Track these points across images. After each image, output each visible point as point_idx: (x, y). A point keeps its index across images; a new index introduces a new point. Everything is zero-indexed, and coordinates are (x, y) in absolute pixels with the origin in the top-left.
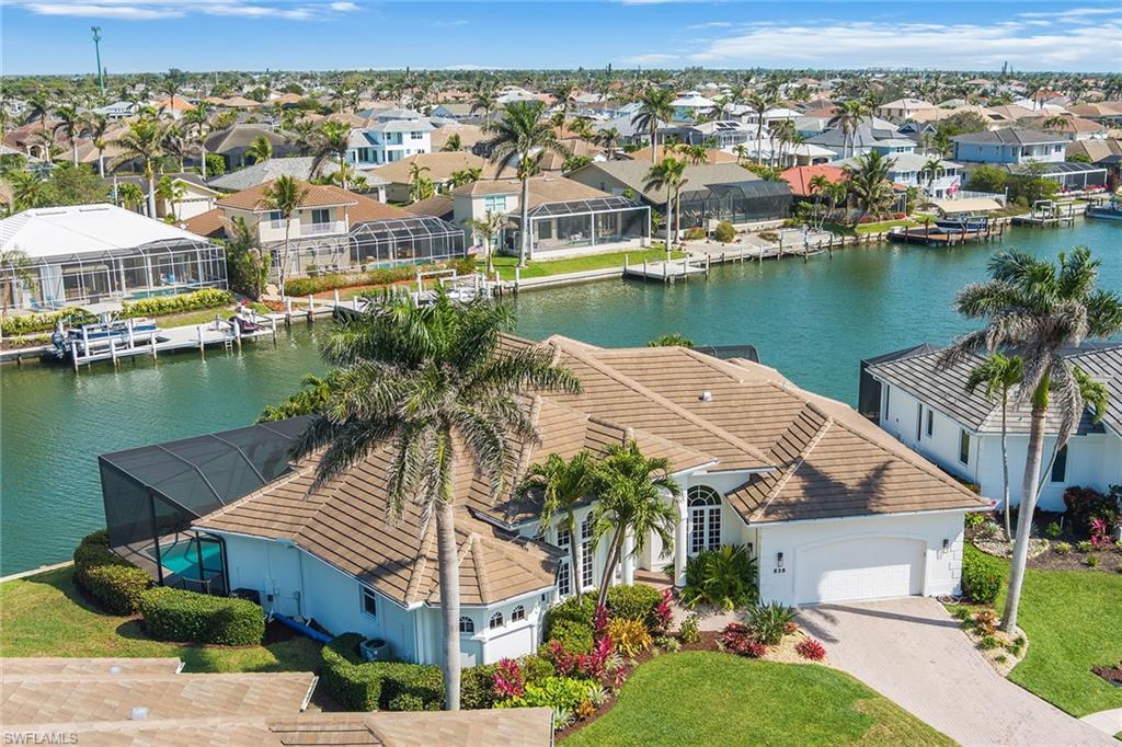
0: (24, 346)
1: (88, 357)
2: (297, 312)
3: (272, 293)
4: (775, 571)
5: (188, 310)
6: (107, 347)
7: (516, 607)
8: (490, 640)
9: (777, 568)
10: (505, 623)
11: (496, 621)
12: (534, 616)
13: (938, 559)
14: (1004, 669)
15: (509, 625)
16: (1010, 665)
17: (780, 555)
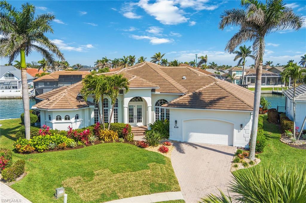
7: (67, 116)
8: (55, 123)
9: (176, 126)
10: (62, 120)
11: (59, 118)
12: (73, 120)
13: (238, 132)
14: (234, 169)
15: (63, 120)
16: (238, 169)
17: (176, 121)
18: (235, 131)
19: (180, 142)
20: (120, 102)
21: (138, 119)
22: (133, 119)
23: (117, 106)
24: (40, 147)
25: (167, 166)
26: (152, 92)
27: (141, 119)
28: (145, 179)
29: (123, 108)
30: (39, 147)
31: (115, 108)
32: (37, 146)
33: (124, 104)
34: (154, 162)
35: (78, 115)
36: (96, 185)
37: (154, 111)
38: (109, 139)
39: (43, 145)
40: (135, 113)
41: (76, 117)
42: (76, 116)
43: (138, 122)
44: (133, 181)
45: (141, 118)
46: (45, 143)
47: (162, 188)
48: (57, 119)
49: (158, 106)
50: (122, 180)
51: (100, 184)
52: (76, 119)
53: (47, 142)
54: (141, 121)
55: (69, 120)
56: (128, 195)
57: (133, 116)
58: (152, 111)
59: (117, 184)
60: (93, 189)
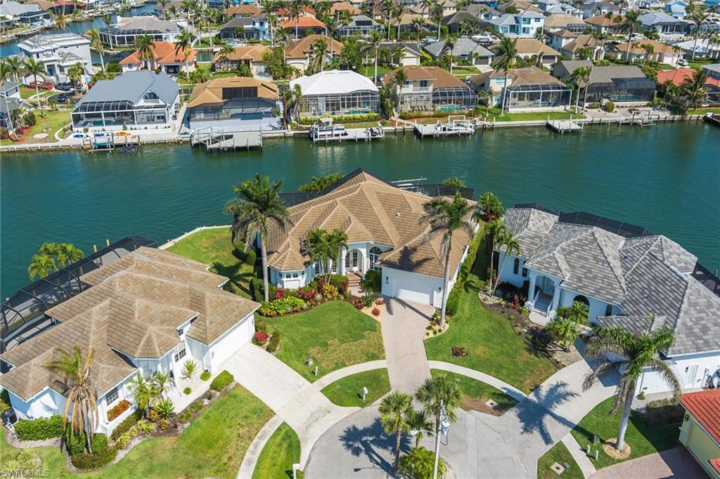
0: (305, 130)
1: (318, 139)
2: (400, 127)
3: (395, 117)
5: (363, 121)
6: (325, 135)
7: (294, 272)
8: (286, 281)
9: (387, 282)
12: (300, 277)
14: (426, 337)
15: (292, 278)
16: (429, 337)
17: (387, 278)
19: (391, 298)
21: (354, 263)
22: (349, 264)
25: (378, 333)
28: (363, 349)
29: (341, 260)
34: (368, 330)
35: (303, 272)
38: (330, 295)
43: (353, 266)
44: (355, 350)
47: (374, 357)
48: (287, 277)
49: (373, 253)
50: (347, 349)
51: (333, 354)
55: (297, 277)
56: (352, 363)
57: (349, 260)
59: (344, 354)
60: (330, 359)
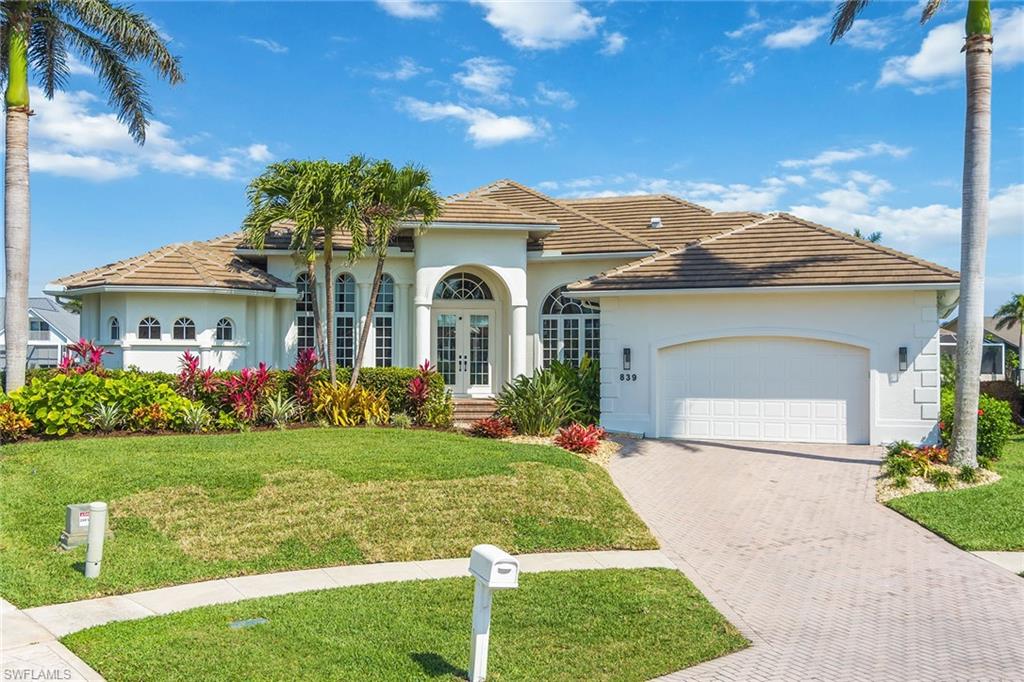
4: (622, 377)
7: (182, 320)
8: (134, 348)
9: (625, 373)
10: (163, 336)
11: (150, 329)
12: (206, 338)
13: (891, 382)
14: (893, 494)
15: (167, 338)
16: (909, 492)
17: (627, 352)
18: (878, 379)
19: (644, 437)
20: (404, 291)
21: (472, 371)
22: (453, 370)
23: (390, 309)
24: (53, 416)
26: (528, 250)
27: (486, 370)
28: (494, 501)
29: (412, 309)
30: (49, 416)
31: (384, 315)
32: (41, 414)
33: (418, 291)
35: (229, 324)
36: (262, 514)
37: (537, 336)
38: (349, 416)
39: (66, 406)
40: (463, 348)
41: (219, 330)
42: (223, 326)
43: (472, 383)
44: (438, 504)
45: (486, 365)
46: (75, 402)
47: (573, 534)
48: (143, 333)
49: (556, 311)
50: (386, 500)
51: (281, 510)
52: (219, 337)
53: (86, 398)
54: (486, 377)
55: (193, 337)
56: (410, 549)
57: (453, 357)
58: (530, 332)
59: (359, 511)
60: (249, 525)
